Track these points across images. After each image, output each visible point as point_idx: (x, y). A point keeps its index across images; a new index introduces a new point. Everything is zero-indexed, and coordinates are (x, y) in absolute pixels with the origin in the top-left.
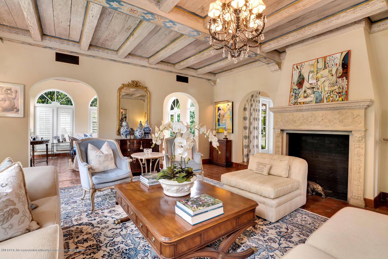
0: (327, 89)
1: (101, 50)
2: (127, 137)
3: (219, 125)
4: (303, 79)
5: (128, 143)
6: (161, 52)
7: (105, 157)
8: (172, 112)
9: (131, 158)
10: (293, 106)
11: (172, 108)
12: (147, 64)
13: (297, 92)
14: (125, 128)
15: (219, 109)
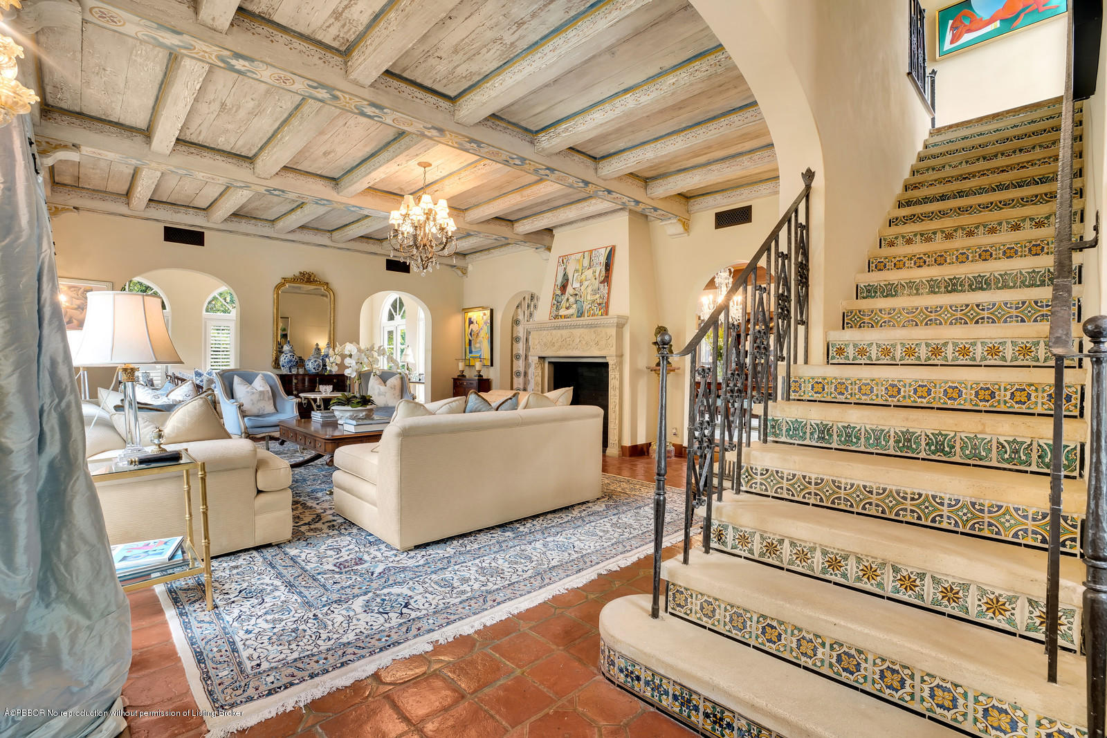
0: (589, 298)
1: (244, 221)
2: (293, 370)
3: (471, 352)
4: (568, 280)
5: (294, 381)
6: (351, 227)
7: (260, 396)
8: (390, 326)
9: (300, 397)
10: (554, 321)
11: (391, 317)
12: (327, 242)
13: (560, 300)
14: (288, 355)
15: (471, 322)
